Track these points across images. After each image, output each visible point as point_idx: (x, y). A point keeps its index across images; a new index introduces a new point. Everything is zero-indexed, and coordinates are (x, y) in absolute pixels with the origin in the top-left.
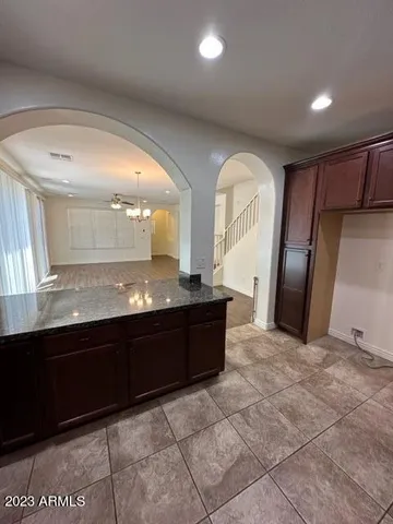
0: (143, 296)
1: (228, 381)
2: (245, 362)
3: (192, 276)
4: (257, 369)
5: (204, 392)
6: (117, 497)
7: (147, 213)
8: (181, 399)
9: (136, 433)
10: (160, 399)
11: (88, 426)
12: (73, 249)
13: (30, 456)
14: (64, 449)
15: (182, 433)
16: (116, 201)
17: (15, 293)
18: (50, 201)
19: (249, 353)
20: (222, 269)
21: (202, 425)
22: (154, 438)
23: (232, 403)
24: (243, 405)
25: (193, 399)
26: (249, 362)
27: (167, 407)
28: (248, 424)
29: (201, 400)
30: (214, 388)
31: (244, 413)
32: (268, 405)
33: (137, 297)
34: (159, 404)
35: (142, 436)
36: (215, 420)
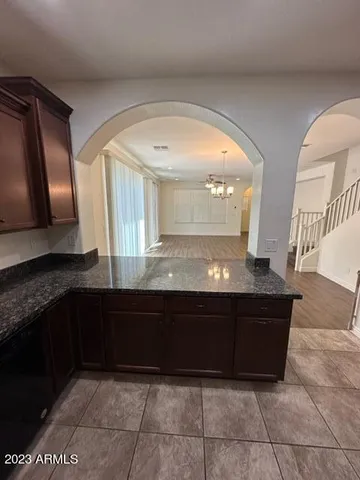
0: (222, 270)
1: (289, 397)
2: (322, 380)
3: (257, 260)
4: (338, 398)
5: (253, 395)
6: (136, 456)
7: (230, 190)
8: (224, 391)
9: (171, 404)
10: (203, 380)
11: (138, 376)
12: (176, 223)
13: (97, 379)
14: (118, 386)
15: (212, 430)
16: (210, 181)
17: (128, 255)
18: (163, 184)
19: (332, 370)
20: (318, 254)
21: (237, 435)
22: (184, 419)
23: (285, 429)
24: (300, 439)
25: (238, 398)
26: (329, 384)
27: (207, 392)
28: (300, 471)
29: (246, 403)
30: (267, 396)
31: (299, 450)
32: (343, 461)
33: (215, 269)
34: (200, 385)
35: (175, 410)
36: (256, 438)
